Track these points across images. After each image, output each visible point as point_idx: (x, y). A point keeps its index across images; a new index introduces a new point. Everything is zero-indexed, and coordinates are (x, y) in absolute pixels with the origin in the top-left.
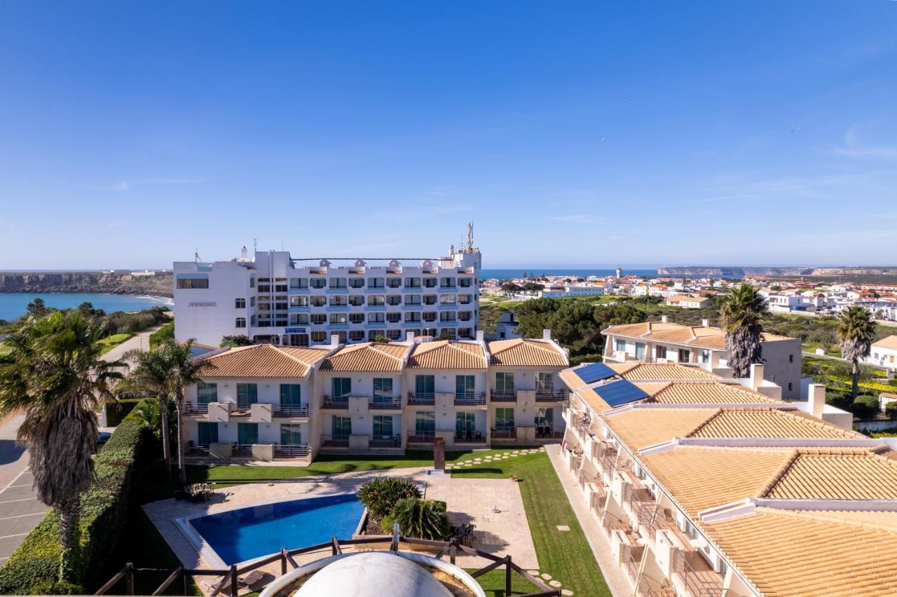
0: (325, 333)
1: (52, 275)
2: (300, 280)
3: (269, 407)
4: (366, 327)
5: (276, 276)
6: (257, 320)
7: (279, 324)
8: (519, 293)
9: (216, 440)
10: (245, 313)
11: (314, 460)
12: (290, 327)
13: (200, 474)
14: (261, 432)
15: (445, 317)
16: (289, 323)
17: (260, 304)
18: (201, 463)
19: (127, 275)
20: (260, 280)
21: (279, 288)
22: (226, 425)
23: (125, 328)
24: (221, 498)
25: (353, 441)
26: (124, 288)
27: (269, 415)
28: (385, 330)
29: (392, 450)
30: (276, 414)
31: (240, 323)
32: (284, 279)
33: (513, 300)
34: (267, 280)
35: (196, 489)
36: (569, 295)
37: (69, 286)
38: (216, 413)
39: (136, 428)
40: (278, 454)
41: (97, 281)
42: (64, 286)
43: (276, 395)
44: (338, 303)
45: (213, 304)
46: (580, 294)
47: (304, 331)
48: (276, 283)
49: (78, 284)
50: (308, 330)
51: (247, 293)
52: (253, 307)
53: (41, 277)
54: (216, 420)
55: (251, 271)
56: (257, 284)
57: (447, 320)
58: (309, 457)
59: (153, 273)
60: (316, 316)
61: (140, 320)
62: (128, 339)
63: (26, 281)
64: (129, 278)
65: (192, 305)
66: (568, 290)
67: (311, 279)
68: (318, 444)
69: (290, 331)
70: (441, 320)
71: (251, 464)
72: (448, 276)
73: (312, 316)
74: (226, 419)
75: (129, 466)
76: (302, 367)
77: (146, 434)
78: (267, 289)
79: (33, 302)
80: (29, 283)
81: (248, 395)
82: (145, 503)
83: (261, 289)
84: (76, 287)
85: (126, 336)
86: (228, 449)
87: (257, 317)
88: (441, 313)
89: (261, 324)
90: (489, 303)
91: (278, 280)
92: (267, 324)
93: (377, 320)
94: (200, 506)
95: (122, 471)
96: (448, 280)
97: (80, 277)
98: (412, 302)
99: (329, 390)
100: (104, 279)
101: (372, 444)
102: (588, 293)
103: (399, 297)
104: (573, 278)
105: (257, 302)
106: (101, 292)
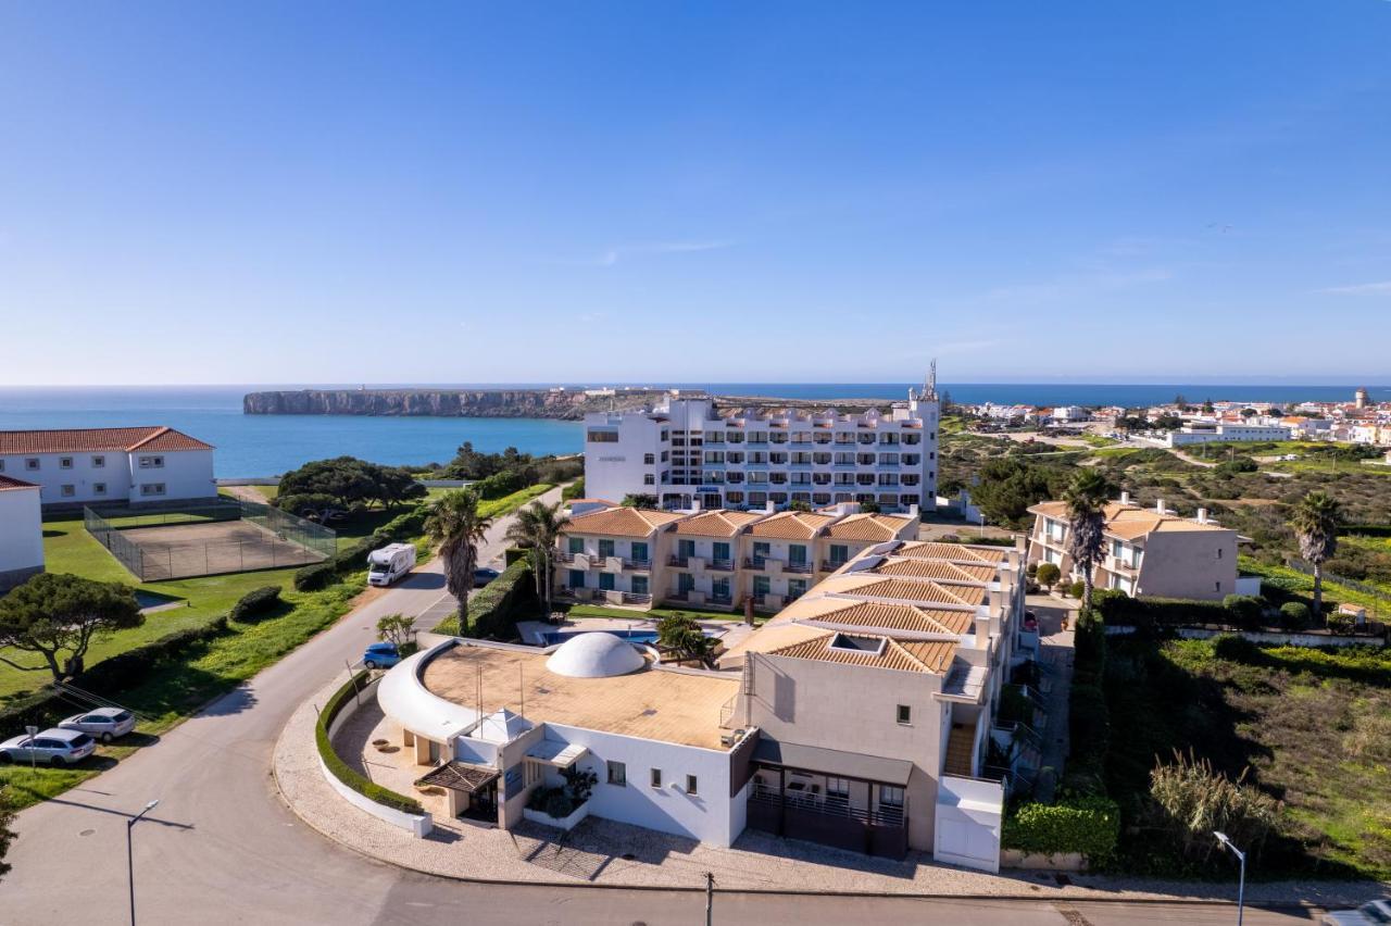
0: (742, 494)
1: (492, 394)
2: (716, 433)
3: (620, 560)
4: (788, 488)
5: (691, 428)
6: (671, 476)
7: (694, 482)
8: (1142, 435)
9: (582, 585)
10: (655, 470)
11: (654, 608)
12: (703, 486)
13: (565, 608)
14: (617, 581)
15: (885, 479)
16: (704, 480)
17: (674, 459)
18: (568, 602)
19: (581, 394)
20: (675, 432)
21: (694, 442)
22: (589, 573)
23: (547, 478)
24: (572, 624)
25: (692, 596)
26: (576, 411)
27: (620, 567)
28: (811, 493)
29: (723, 607)
30: (626, 567)
31: (649, 480)
32: (700, 432)
33: (1125, 444)
34: (682, 433)
35: (554, 615)
36: (1222, 439)
37: (511, 408)
38: (580, 563)
39: (521, 569)
40: (626, 601)
41: (543, 403)
42: (505, 408)
43: (628, 552)
44: (758, 459)
45: (622, 459)
46: (1243, 438)
47: (717, 491)
48: (691, 437)
49: (520, 407)
50: (722, 490)
51: (657, 447)
52: (665, 463)
53: (479, 396)
54: (580, 568)
55: (662, 424)
56: (671, 436)
57: (888, 483)
58: (650, 604)
59: (613, 392)
60: (734, 474)
61: (564, 469)
62: (548, 490)
63: (463, 402)
64: (582, 398)
65: (602, 459)
66: (1220, 431)
67: (728, 433)
68: (663, 596)
69: (702, 490)
70: (880, 483)
71: (605, 606)
72: (890, 431)
73: (728, 473)
74: (588, 568)
75: (509, 593)
76: (648, 528)
77: (527, 575)
78: (681, 442)
79: (462, 446)
80: (466, 404)
81: (607, 549)
82: (519, 621)
83: (675, 442)
84: (518, 410)
85: (548, 486)
86: (589, 593)
87: (670, 473)
88: (880, 475)
89: (675, 482)
90: (1082, 448)
91: (693, 433)
92: (681, 481)
93: (802, 481)
94: (554, 627)
95: (503, 594)
96: (890, 436)
97: (523, 397)
98: (844, 461)
99: (676, 550)
100: (551, 399)
101: (708, 600)
102: (1257, 437)
103: (829, 455)
104: (1260, 408)
105: (671, 456)
106: (548, 416)
